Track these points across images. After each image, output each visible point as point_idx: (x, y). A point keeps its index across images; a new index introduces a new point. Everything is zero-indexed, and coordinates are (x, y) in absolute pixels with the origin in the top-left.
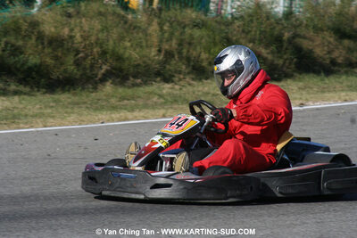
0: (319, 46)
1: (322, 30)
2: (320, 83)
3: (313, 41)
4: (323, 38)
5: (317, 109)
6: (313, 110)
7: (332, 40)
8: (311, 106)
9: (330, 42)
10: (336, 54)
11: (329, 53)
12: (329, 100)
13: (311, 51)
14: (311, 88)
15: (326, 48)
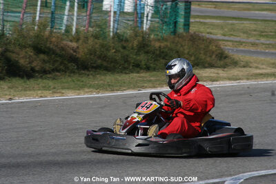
0: (23, 58)
1: (25, 47)
2: (23, 84)
3: (19, 54)
4: (26, 52)
5: (22, 102)
6: (18, 103)
7: (32, 54)
8: (17, 100)
9: (30, 56)
10: (34, 64)
11: (30, 63)
12: (29, 96)
13: (17, 62)
14: (17, 88)
15: (28, 60)
